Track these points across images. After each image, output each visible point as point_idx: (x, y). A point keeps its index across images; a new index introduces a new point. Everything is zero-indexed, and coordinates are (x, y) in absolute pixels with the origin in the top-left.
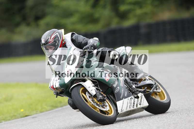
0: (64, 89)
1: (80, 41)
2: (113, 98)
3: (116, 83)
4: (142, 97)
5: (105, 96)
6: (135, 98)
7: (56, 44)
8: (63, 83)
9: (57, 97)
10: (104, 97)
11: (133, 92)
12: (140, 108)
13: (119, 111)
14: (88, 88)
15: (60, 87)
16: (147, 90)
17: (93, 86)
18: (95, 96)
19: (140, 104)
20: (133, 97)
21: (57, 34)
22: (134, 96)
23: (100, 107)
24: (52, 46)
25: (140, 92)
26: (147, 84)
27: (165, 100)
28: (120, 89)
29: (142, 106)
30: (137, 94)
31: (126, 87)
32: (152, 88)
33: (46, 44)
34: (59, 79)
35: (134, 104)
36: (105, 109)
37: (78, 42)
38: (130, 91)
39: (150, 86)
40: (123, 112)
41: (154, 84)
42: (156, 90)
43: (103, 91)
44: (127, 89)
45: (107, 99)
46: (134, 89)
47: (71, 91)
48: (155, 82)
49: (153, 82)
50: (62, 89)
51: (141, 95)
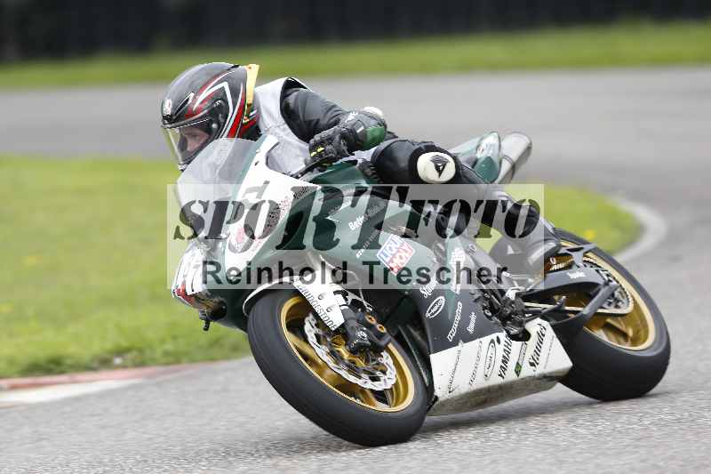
0: (225, 301)
1: (314, 118)
2: (419, 338)
4: (541, 335)
5: (384, 330)
6: (514, 337)
7: (214, 126)
10: (380, 336)
12: (533, 378)
13: (440, 391)
14: (316, 299)
15: (209, 294)
16: (567, 308)
17: (336, 292)
18: (343, 333)
19: (532, 361)
20: (503, 335)
21: (225, 85)
22: (508, 332)
24: (198, 131)
25: (536, 314)
26: (575, 282)
27: (647, 347)
28: (446, 307)
29: (540, 370)
30: (521, 324)
31: (476, 296)
32: (591, 298)
33: (177, 120)
35: (505, 361)
36: (382, 382)
38: (492, 308)
39: (584, 291)
40: (456, 393)
41: (601, 282)
42: (617, 307)
43: (376, 313)
44: (479, 305)
45: (393, 340)
46: (510, 305)
47: (248, 311)
48: (608, 275)
49: (598, 275)
50: (216, 299)
51: (538, 328)
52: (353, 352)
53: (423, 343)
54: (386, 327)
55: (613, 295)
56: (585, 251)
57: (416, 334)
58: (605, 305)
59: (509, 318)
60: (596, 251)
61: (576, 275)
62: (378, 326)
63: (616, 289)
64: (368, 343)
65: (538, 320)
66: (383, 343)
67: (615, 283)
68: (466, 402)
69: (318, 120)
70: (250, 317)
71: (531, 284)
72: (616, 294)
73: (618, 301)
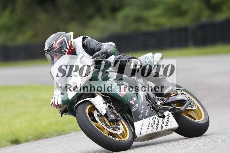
0: (68, 107)
1: (93, 47)
2: (130, 118)
3: (135, 99)
5: (119, 115)
6: (160, 117)
7: (63, 51)
8: (65, 99)
9: (61, 116)
10: (118, 117)
11: (157, 111)
12: (166, 130)
13: (138, 134)
14: (97, 105)
15: (63, 104)
16: (176, 108)
17: (104, 103)
18: (106, 115)
19: (166, 125)
21: (64, 38)
22: (158, 115)
23: (109, 129)
25: (167, 110)
27: (202, 120)
28: (138, 107)
29: (169, 127)
30: (162, 113)
31: (148, 104)
32: (184, 105)
33: (50, 51)
34: (61, 94)
35: (157, 125)
36: (117, 132)
37: (91, 48)
38: (154, 109)
39: (181, 102)
40: (142, 135)
41: (187, 99)
42: (192, 107)
43: (116, 109)
44: (149, 107)
45: (122, 118)
46: (159, 107)
47: (76, 109)
48: (189, 97)
49: (186, 97)
50: (65, 106)
51: (168, 114)
52: (110, 122)
53: (132, 119)
54: (120, 114)
55: (191, 104)
56: (181, 90)
57: (129, 116)
58: (188, 107)
59: (158, 111)
60: (185, 90)
61: (179, 97)
62: (117, 114)
63: (191, 102)
64: (114, 119)
65: (168, 112)
66: (119, 119)
67: (191, 100)
68: (146, 138)
69: (94, 48)
70: (76, 111)
71: (165, 100)
72: (192, 103)
73: (192, 106)
